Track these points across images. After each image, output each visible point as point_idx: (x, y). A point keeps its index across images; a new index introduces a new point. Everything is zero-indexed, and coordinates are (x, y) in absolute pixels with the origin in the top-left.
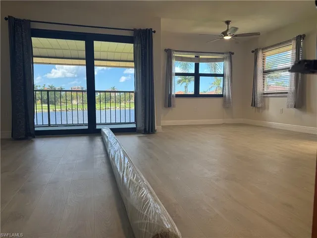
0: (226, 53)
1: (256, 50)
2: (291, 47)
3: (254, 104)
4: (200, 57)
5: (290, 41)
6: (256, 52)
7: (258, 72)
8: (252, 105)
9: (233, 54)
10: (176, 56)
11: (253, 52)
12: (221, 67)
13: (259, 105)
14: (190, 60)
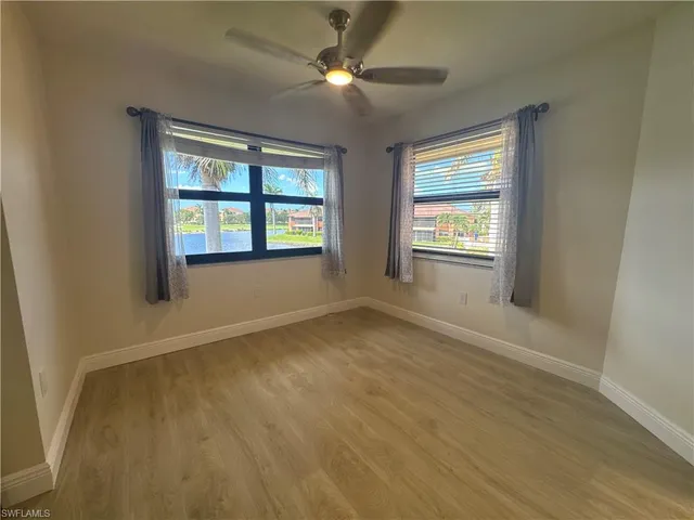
0: (330, 148)
1: (396, 145)
2: (500, 140)
3: (393, 271)
4: (264, 150)
5: (495, 123)
6: (397, 151)
7: (403, 200)
8: (387, 273)
9: (344, 151)
10: (175, 137)
11: (389, 150)
12: (318, 183)
13: (407, 277)
14: (234, 155)
